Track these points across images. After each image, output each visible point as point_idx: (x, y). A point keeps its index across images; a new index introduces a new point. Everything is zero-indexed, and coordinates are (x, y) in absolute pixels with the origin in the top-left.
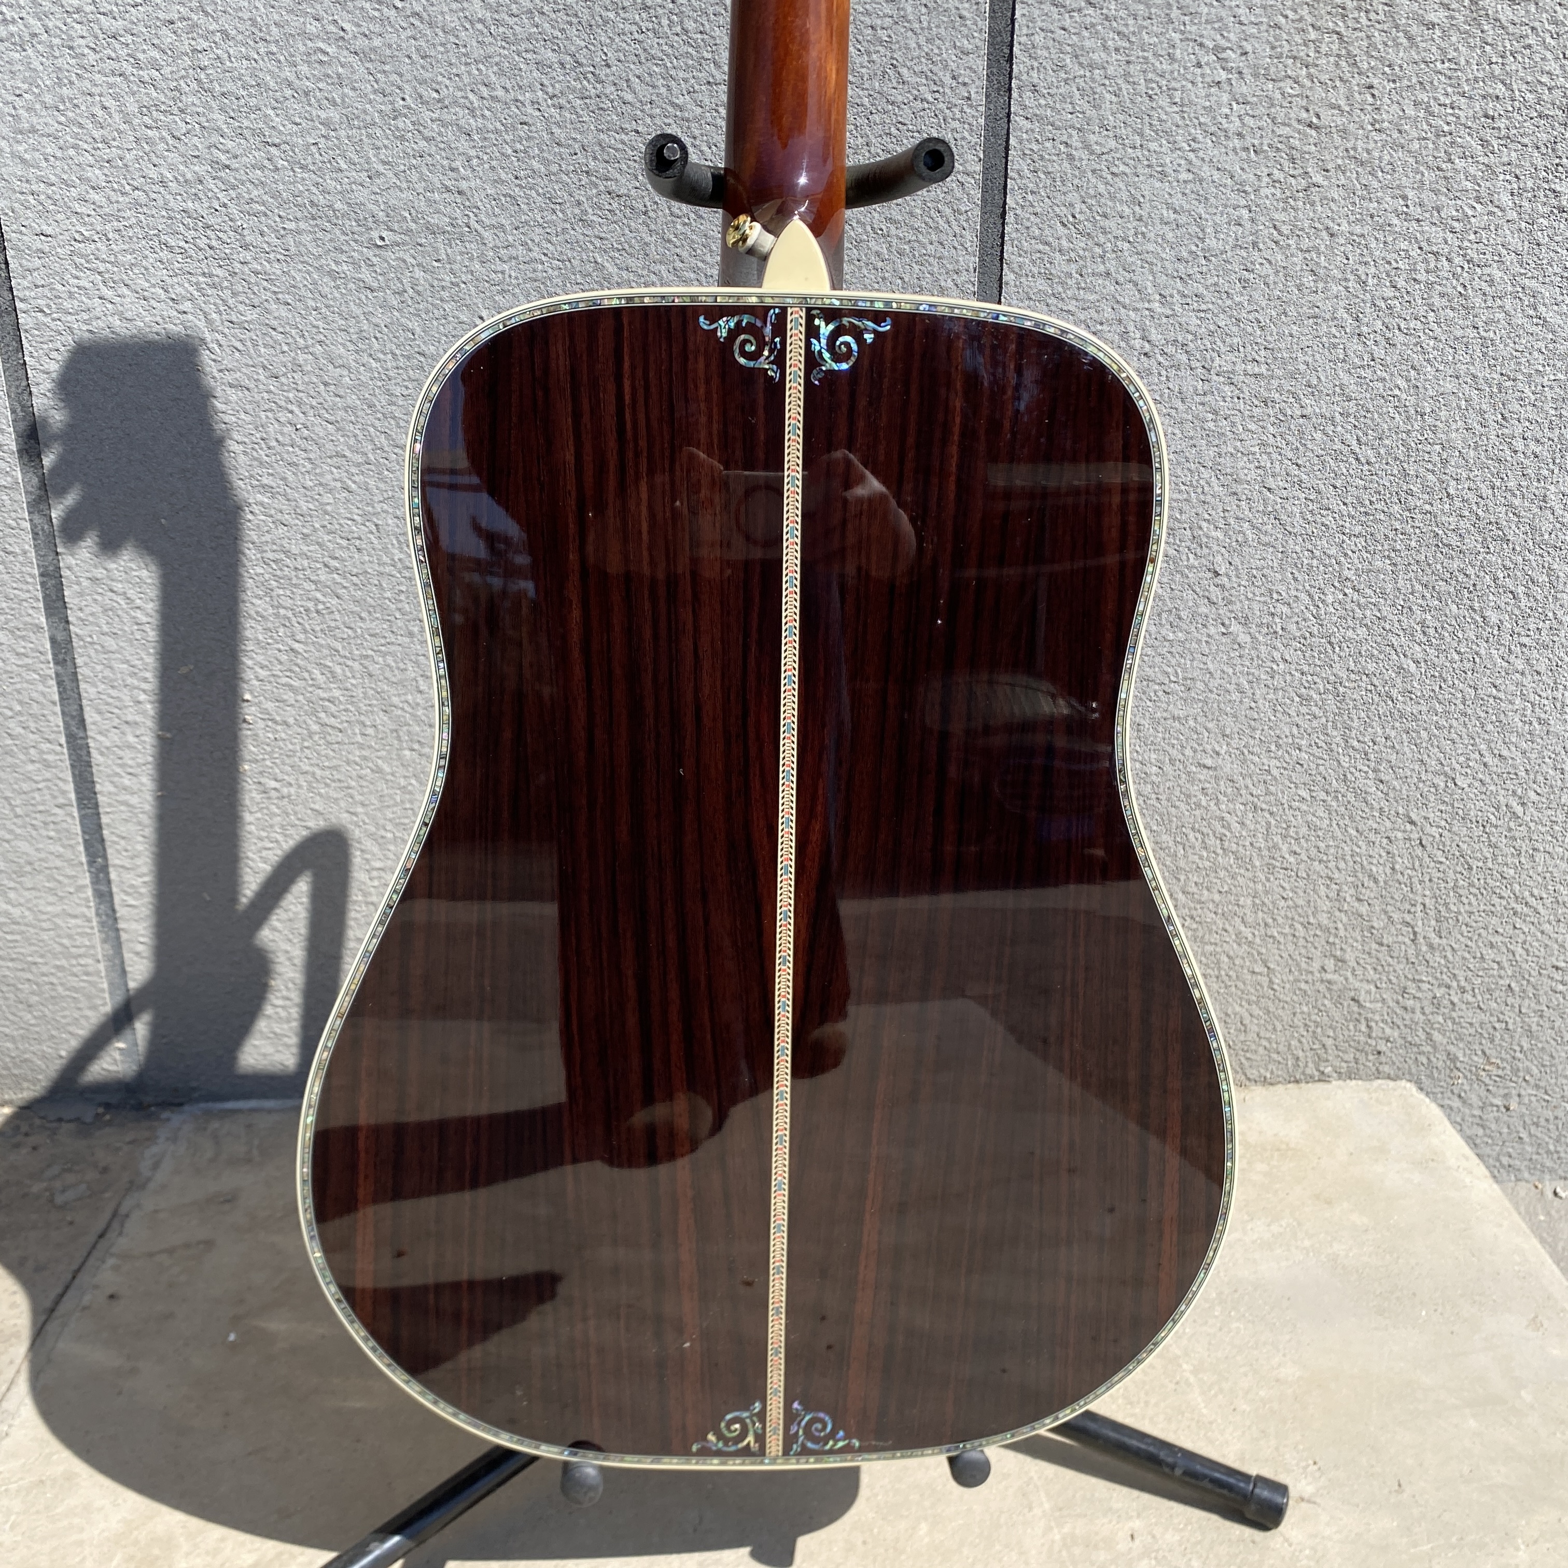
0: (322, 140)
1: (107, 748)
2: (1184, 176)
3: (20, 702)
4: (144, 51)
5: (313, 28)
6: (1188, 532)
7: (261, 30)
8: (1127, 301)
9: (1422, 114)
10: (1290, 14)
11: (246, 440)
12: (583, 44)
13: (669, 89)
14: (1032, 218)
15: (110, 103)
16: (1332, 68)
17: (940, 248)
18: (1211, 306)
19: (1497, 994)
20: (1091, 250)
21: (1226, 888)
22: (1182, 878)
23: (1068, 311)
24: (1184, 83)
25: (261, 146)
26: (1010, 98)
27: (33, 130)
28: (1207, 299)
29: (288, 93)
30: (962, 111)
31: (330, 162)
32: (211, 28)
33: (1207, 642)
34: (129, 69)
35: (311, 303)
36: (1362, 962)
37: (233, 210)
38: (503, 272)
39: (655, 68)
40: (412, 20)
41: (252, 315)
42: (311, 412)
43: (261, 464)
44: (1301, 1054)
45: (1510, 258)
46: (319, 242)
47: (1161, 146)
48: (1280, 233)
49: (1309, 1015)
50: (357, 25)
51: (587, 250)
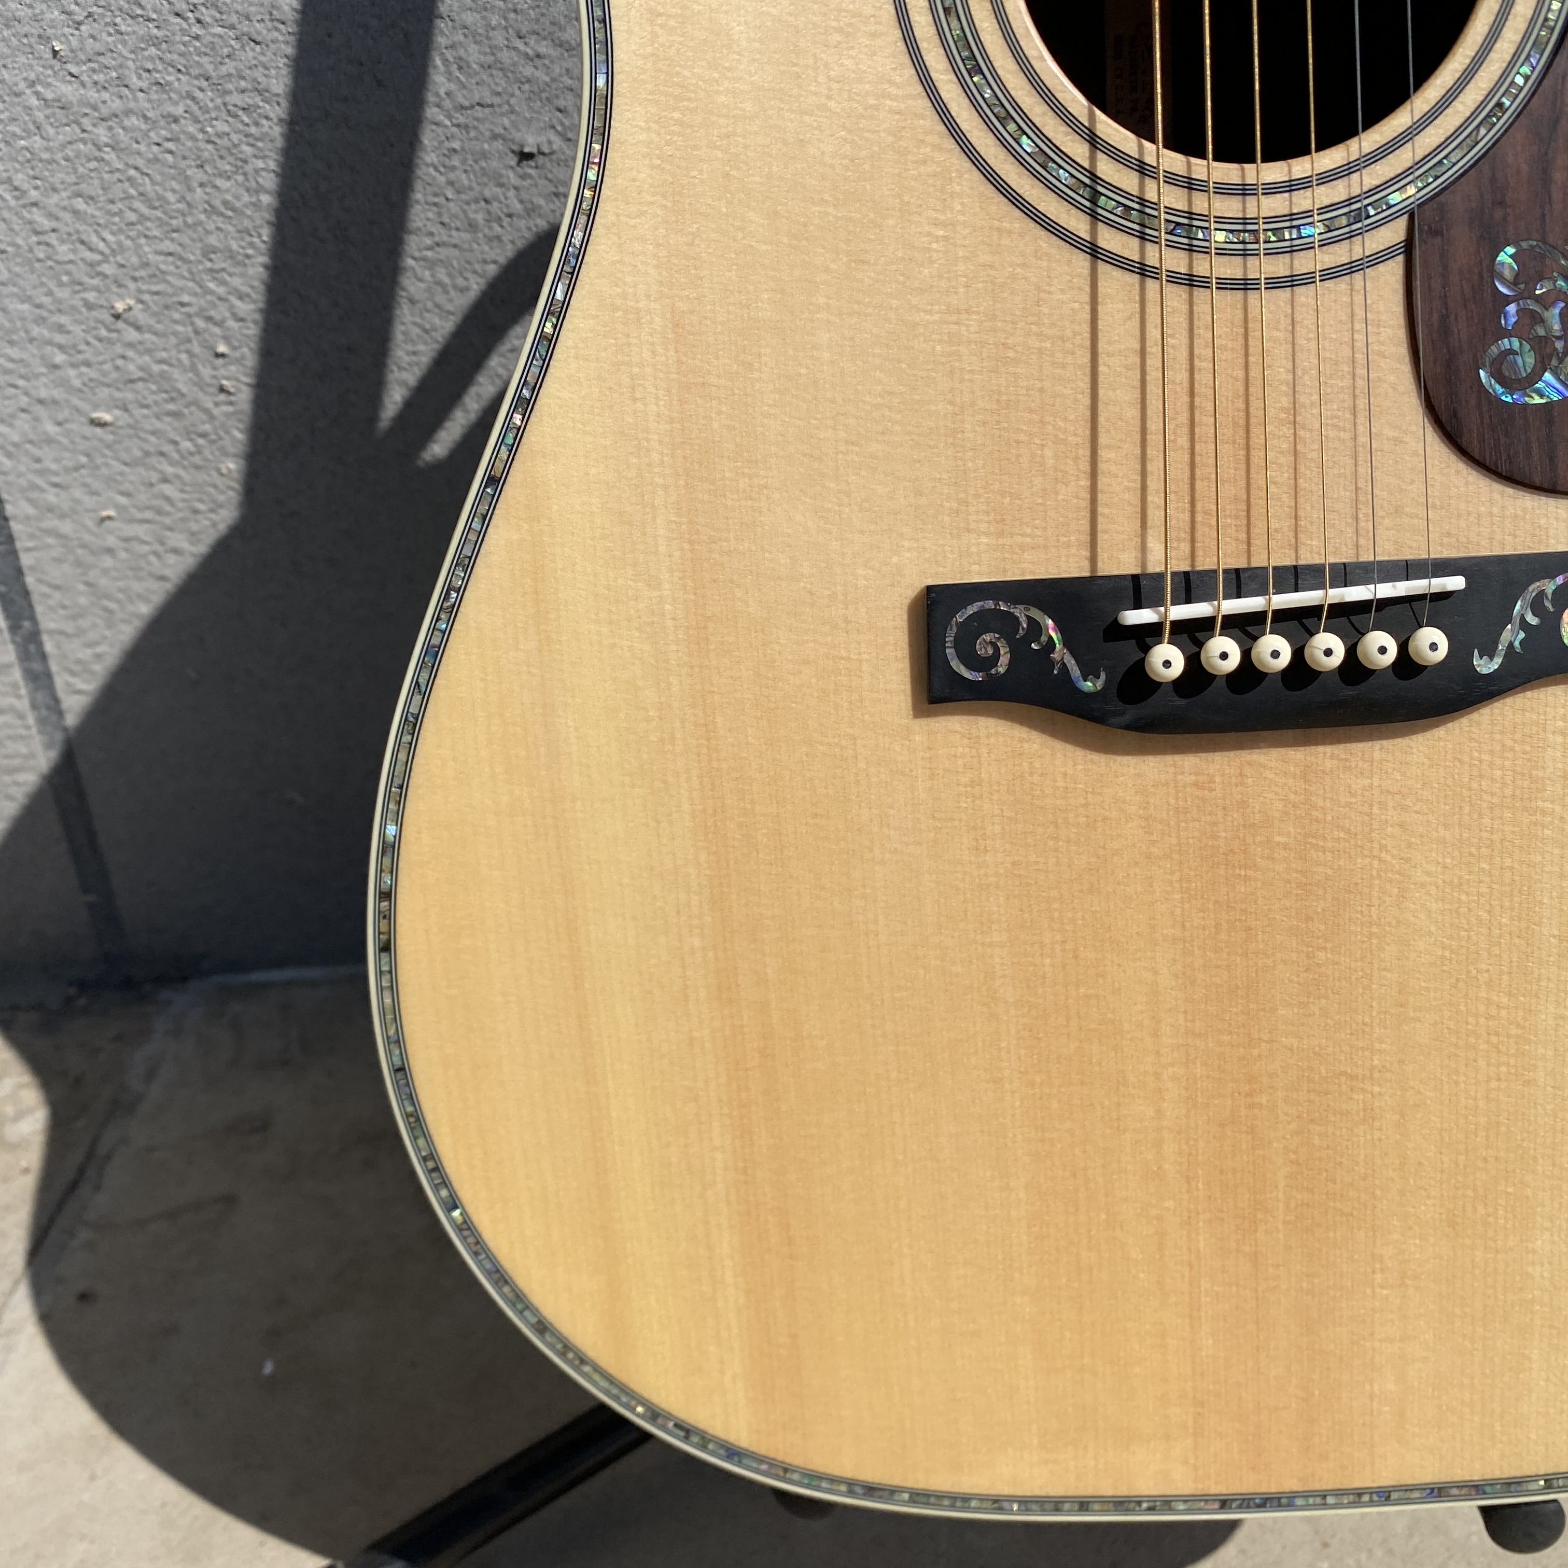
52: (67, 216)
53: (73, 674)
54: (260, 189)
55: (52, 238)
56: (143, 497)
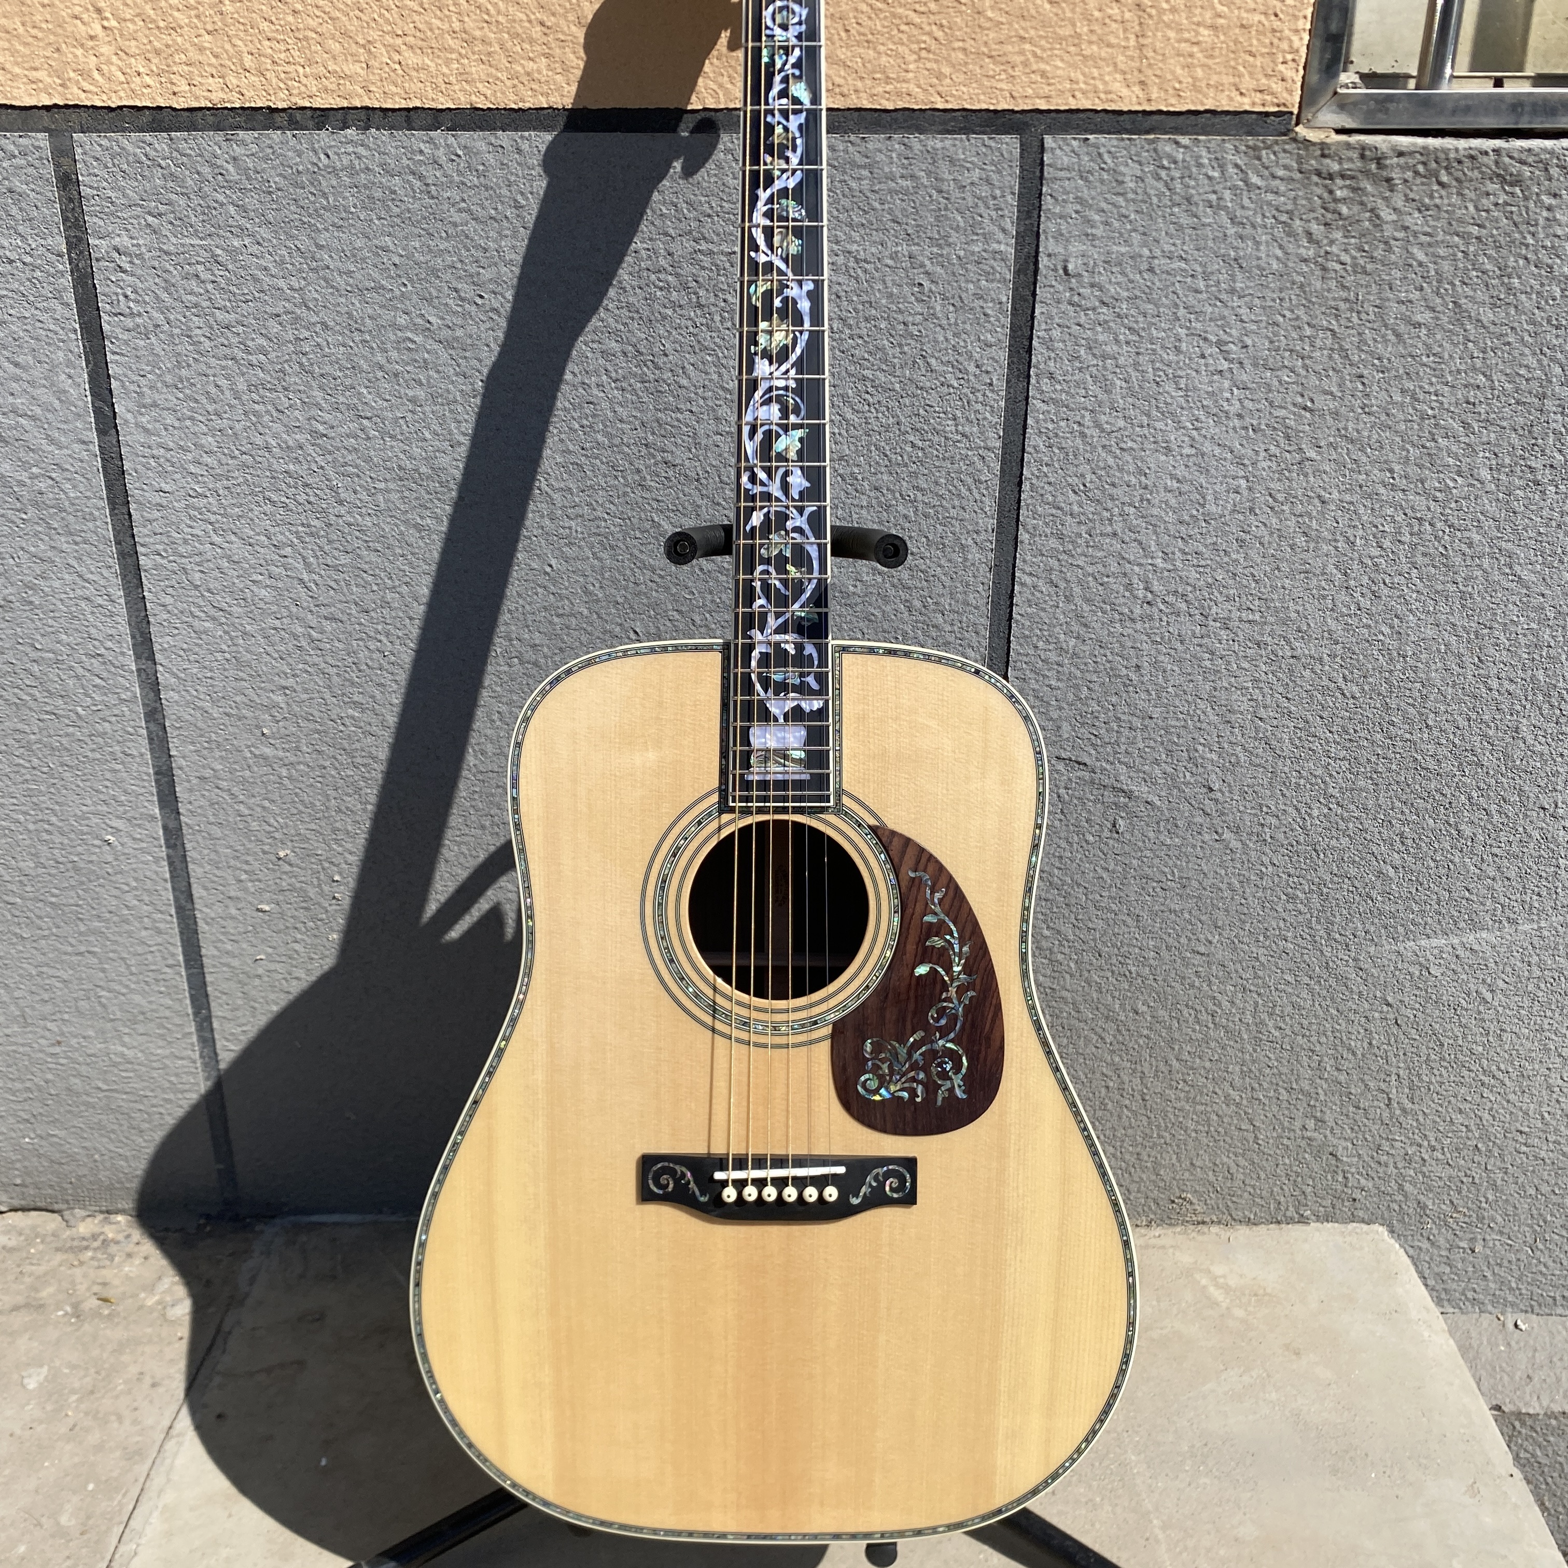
0: (409, 415)
1: (213, 919)
2: (1187, 451)
3: (136, 879)
4: (253, 340)
5: (402, 320)
6: (1185, 754)
7: (356, 322)
8: (1132, 558)
9: (1408, 400)
10: (1288, 314)
11: (339, 664)
12: (644, 336)
13: (720, 375)
14: (1046, 487)
15: (223, 382)
16: (1325, 359)
17: (961, 512)
18: (1209, 562)
19: (1463, 1153)
20: (1100, 514)
21: (1216, 1057)
22: (1176, 1047)
23: (1078, 566)
24: (1189, 371)
25: (355, 418)
26: (1028, 383)
27: (155, 405)
28: (1206, 556)
29: (380, 374)
30: (984, 395)
31: (416, 432)
32: (313, 320)
33: (1201, 847)
34: (240, 355)
35: (400, 551)
36: (1340, 1122)
37: (330, 472)
38: (570, 528)
39: (708, 358)
40: (491, 315)
41: (345, 559)
42: (398, 642)
43: (353, 684)
44: (1282, 1199)
45: (1487, 524)
46: (406, 500)
47: (1167, 425)
48: (1275, 500)
49: (1291, 1166)
50: (443, 319)
51: (644, 510)
52: (259, 809)
53: (228, 1040)
54: (367, 802)
55: (249, 819)
56: (282, 950)
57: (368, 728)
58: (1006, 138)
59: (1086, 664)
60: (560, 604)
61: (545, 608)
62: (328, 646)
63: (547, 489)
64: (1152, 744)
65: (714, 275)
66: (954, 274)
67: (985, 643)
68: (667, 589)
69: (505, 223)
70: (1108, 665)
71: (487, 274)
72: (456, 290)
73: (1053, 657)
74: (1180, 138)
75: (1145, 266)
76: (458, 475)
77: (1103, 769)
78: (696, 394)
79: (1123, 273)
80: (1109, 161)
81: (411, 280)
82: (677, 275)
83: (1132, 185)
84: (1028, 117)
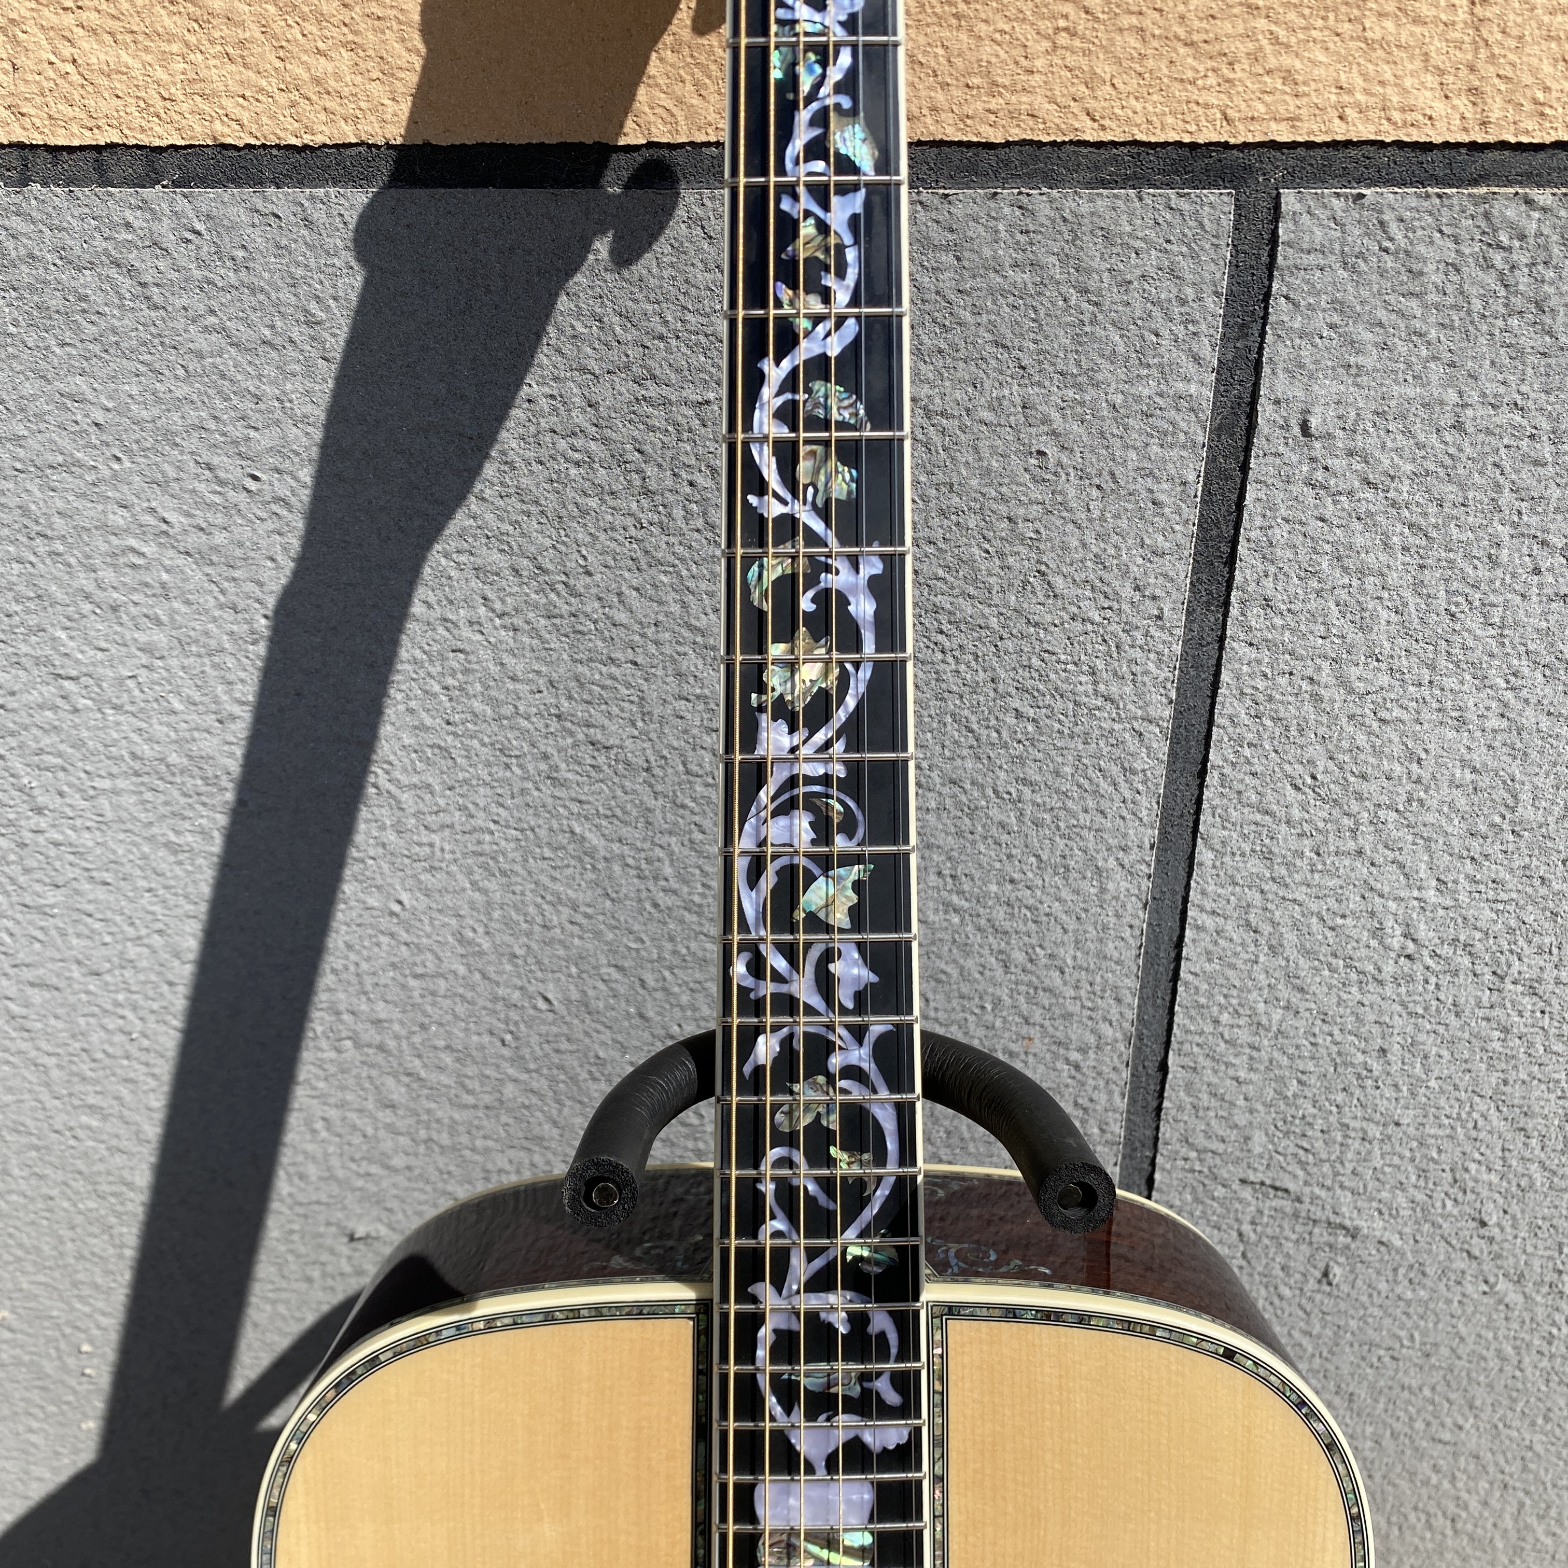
0: (143, 672)
2: (1494, 722)
5: (119, 518)
6: (1448, 1176)
7: (37, 523)
8: (1386, 889)
11: (59, 1051)
12: (548, 543)
13: (684, 605)
14: (1248, 779)
17: (1099, 818)
18: (1514, 895)
20: (1337, 822)
23: (1295, 901)
24: (1509, 596)
25: (50, 679)
26: (1226, 615)
28: (1510, 886)
29: (87, 607)
30: (1147, 635)
31: (157, 700)
33: (1460, 1302)
35: (142, 883)
37: (16, 764)
38: (432, 845)
39: (663, 578)
40: (274, 508)
41: (53, 897)
42: (153, 1018)
43: (84, 1079)
46: (148, 806)
47: (1462, 683)
50: (188, 515)
51: (558, 817)
54: (123, 1246)
56: (11, 1442)
57: (114, 1142)
58: (1211, 195)
59: (1298, 1047)
60: (418, 960)
61: (394, 966)
62: (39, 1025)
63: (388, 786)
64: (1396, 1161)
65: (671, 440)
66: (1102, 434)
67: (1131, 1015)
68: (598, 934)
69: (291, 352)
70: (1335, 1049)
71: (263, 440)
72: (209, 467)
73: (1244, 1036)
74: (1535, 193)
75: (1448, 419)
76: (234, 766)
77: (1314, 1198)
78: (643, 635)
79: (1408, 433)
80: (1399, 236)
81: (128, 451)
82: (605, 441)
83: (1438, 278)
84: (1252, 157)
